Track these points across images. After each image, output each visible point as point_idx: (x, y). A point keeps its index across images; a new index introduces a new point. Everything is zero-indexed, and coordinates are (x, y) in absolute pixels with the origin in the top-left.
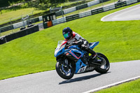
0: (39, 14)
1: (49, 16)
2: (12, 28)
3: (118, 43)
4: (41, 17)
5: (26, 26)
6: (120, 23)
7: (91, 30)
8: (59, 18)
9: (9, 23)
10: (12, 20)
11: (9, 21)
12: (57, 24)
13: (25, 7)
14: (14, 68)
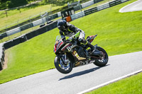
0: (58, 10)
1: (68, 11)
2: (32, 26)
3: (137, 33)
4: (59, 13)
5: (46, 23)
6: (138, 13)
7: (110, 22)
8: (78, 13)
9: (29, 21)
10: (31, 18)
11: (28, 19)
12: (75, 19)
13: (43, 4)
14: (36, 64)
